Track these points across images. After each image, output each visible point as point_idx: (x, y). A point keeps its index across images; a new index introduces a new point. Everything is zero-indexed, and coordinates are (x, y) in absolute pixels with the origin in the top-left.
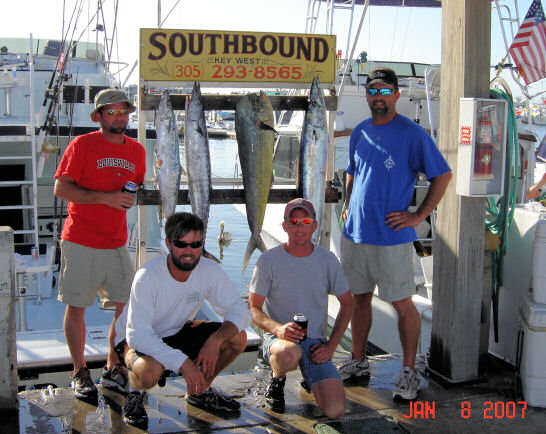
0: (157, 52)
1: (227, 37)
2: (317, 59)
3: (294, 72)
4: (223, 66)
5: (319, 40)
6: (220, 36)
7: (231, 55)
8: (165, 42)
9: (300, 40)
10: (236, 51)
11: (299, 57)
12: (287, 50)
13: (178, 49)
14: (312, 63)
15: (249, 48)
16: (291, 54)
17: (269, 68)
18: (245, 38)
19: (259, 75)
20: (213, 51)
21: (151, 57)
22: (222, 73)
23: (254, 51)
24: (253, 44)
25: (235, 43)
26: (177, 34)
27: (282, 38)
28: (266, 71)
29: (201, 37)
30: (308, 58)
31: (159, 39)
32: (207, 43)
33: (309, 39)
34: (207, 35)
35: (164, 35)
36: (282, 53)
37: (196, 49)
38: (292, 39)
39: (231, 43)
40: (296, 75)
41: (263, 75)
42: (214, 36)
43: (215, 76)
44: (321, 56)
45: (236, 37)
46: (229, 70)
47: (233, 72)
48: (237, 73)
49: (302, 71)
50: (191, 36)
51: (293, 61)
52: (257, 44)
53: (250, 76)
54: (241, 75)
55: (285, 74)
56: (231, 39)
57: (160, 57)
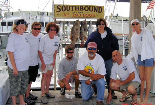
0: (59, 10)
1: (76, 6)
2: (99, 12)
3: (93, 15)
4: (75, 14)
5: (100, 7)
6: (74, 6)
7: (77, 11)
8: (61, 8)
9: (95, 7)
10: (78, 10)
11: (94, 11)
12: (91, 10)
13: (64, 10)
14: (98, 13)
15: (82, 9)
16: (92, 11)
17: (87, 14)
18: (80, 7)
19: (84, 16)
20: (72, 10)
21: (57, 11)
22: (75, 15)
23: (83, 10)
24: (82, 8)
25: (78, 8)
26: (63, 6)
27: (90, 7)
28: (86, 15)
29: (69, 6)
30: (97, 12)
31: (59, 7)
32: (71, 8)
33: (97, 7)
34: (71, 6)
35: (60, 6)
36: (90, 10)
37: (68, 10)
38: (92, 7)
39: (77, 8)
40: (94, 16)
41: (85, 16)
42: (73, 6)
43: (73, 16)
44: (100, 11)
45: (78, 6)
46: (76, 15)
47: (77, 15)
48: (78, 15)
49: (95, 15)
50: (67, 6)
51: (93, 12)
52: (84, 8)
53: (82, 16)
54: (80, 16)
55: (91, 16)
56: (77, 7)
57: (59, 11)
